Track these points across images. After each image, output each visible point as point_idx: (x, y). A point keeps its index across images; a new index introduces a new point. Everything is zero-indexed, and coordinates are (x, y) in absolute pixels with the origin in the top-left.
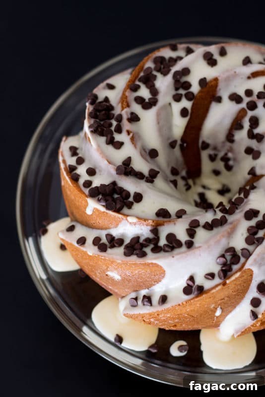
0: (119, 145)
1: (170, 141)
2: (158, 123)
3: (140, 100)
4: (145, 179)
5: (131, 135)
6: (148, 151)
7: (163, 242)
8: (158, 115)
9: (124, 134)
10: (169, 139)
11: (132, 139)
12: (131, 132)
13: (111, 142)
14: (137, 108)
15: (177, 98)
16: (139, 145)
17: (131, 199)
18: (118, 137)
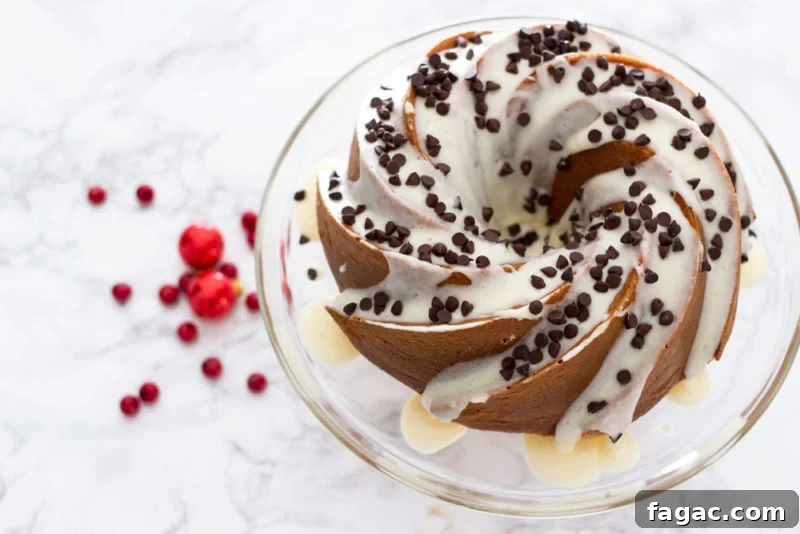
0: (512, 69)
1: (558, 140)
2: (567, 110)
3: (588, 75)
4: (479, 116)
5: (532, 78)
6: (525, 111)
7: (391, 155)
8: (577, 104)
9: (531, 70)
10: (559, 136)
11: (527, 82)
12: (536, 77)
13: (514, 59)
14: (574, 75)
15: (609, 119)
16: (524, 94)
17: (438, 102)
18: (523, 65)
